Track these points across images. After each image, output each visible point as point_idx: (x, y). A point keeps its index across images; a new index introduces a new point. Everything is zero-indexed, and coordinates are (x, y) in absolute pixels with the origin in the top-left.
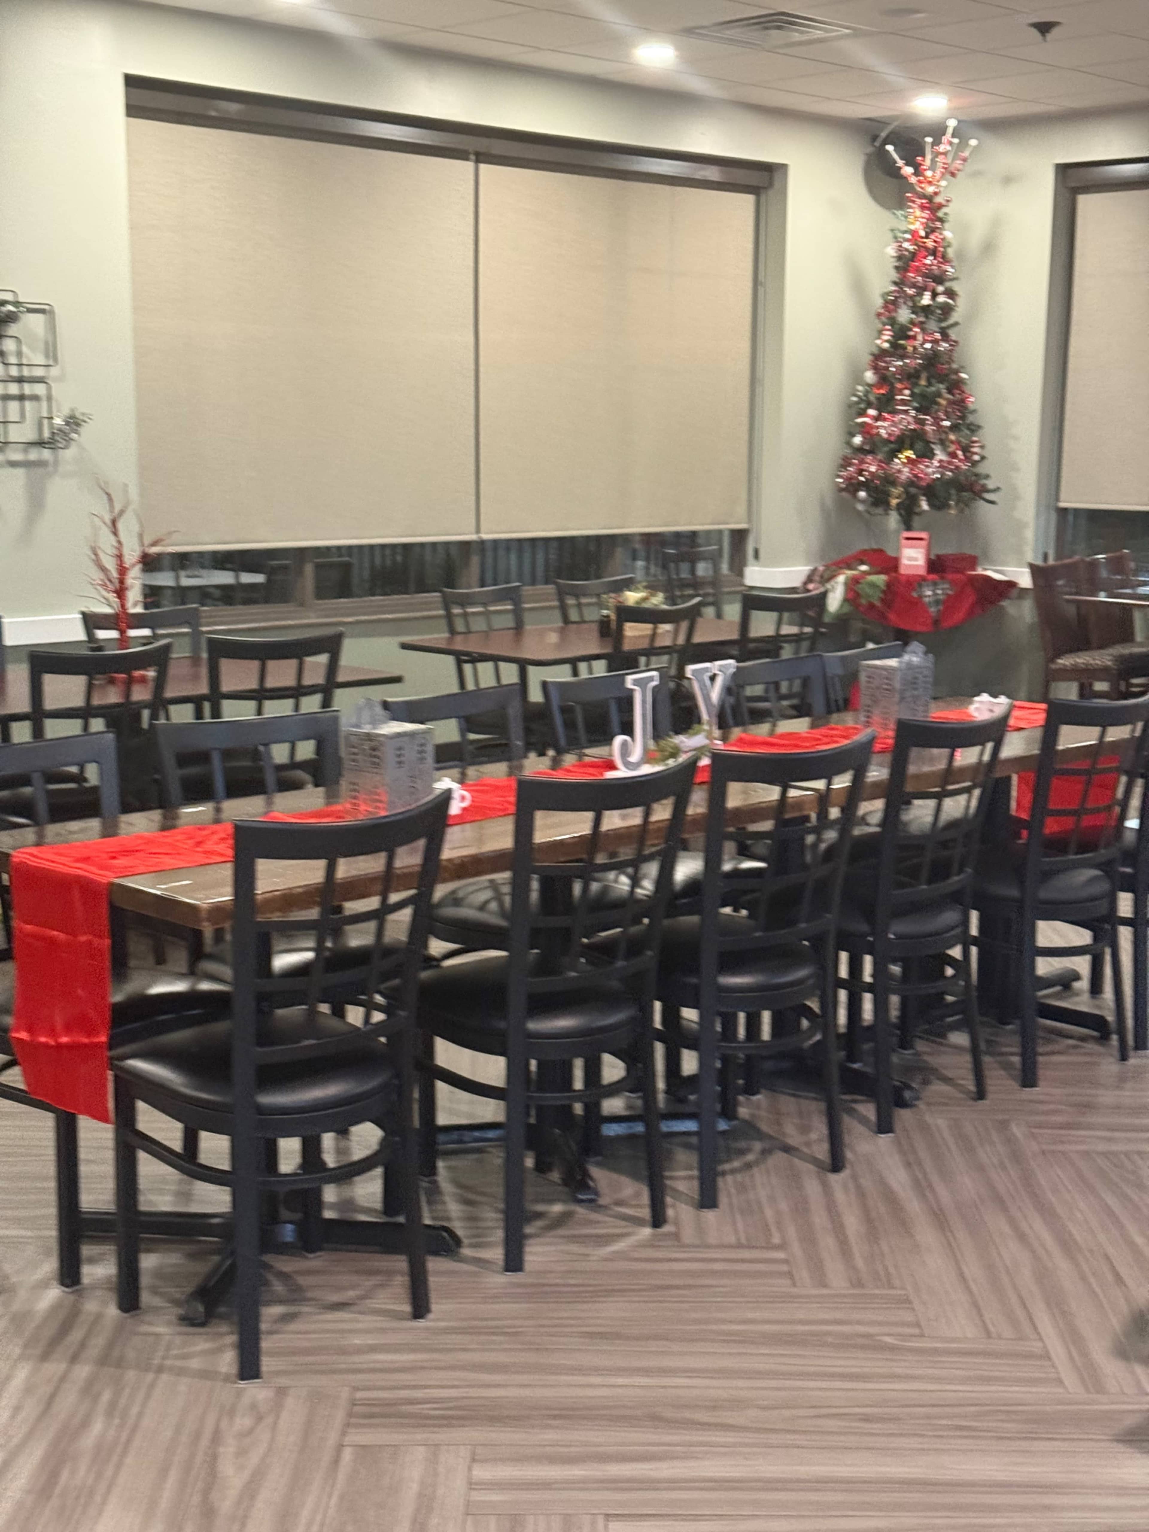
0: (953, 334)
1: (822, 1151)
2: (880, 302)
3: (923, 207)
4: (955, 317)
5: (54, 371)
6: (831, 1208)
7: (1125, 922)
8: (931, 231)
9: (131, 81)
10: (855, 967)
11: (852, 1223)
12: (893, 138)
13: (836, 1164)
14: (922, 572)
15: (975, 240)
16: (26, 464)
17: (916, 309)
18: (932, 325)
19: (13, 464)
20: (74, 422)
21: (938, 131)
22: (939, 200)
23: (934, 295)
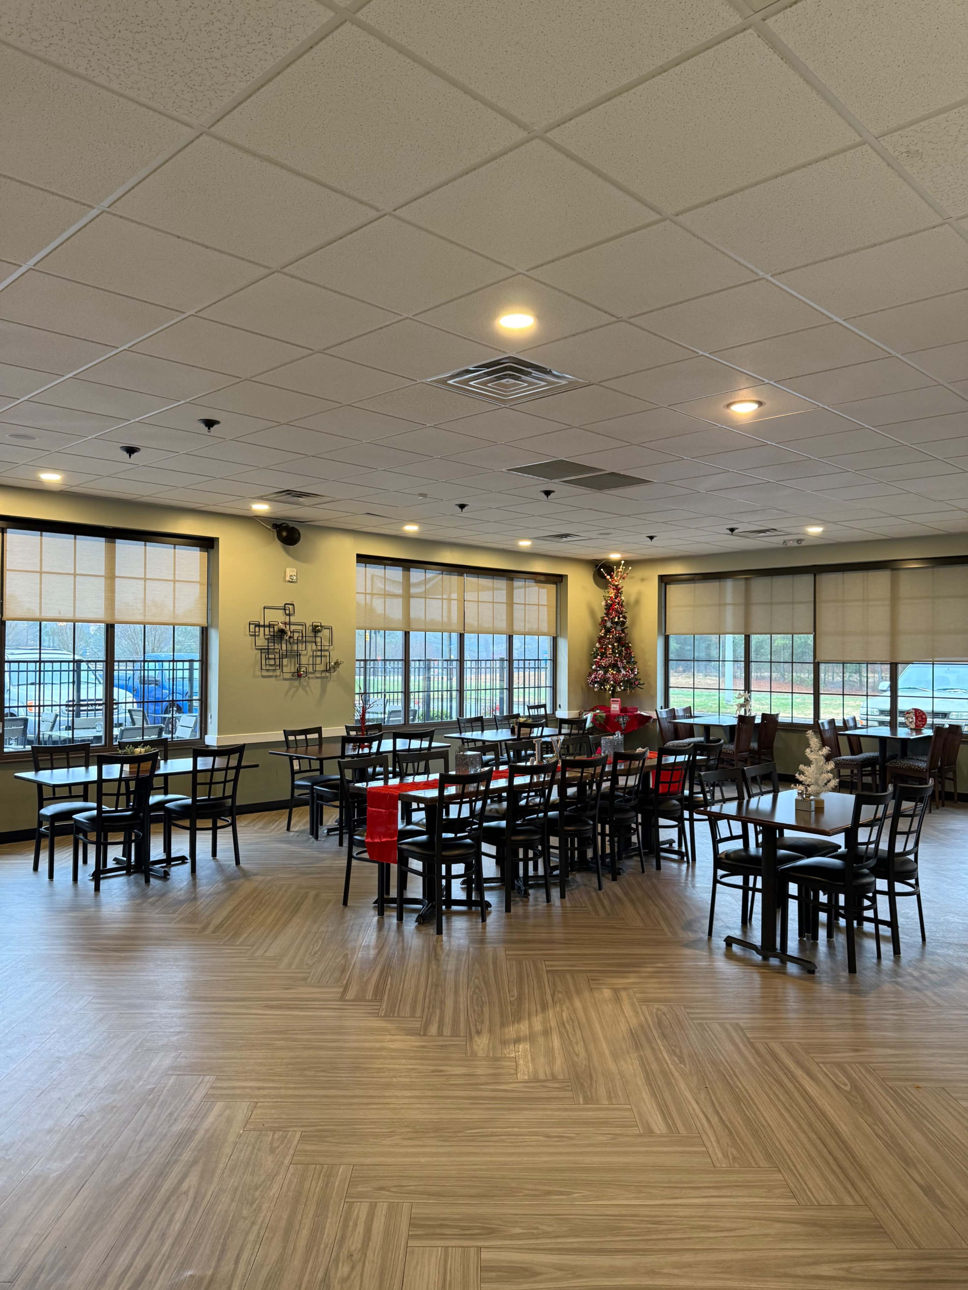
0: (626, 631)
1: (597, 885)
2: (600, 620)
3: (614, 589)
4: (626, 625)
5: (331, 647)
6: (600, 899)
7: (687, 819)
8: (616, 597)
9: (359, 556)
10: (603, 828)
11: (606, 902)
12: (604, 566)
13: (600, 888)
14: (619, 713)
15: (632, 599)
16: (321, 678)
17: (613, 622)
18: (619, 628)
19: (317, 678)
20: (337, 664)
21: (618, 563)
22: (619, 586)
23: (619, 618)
